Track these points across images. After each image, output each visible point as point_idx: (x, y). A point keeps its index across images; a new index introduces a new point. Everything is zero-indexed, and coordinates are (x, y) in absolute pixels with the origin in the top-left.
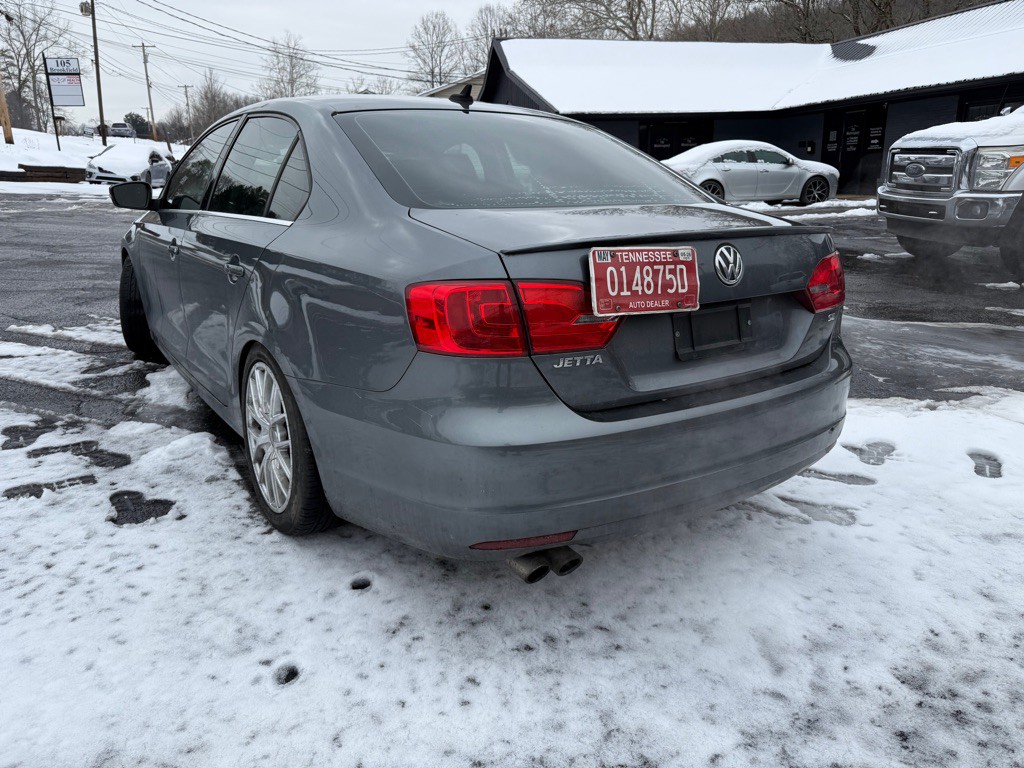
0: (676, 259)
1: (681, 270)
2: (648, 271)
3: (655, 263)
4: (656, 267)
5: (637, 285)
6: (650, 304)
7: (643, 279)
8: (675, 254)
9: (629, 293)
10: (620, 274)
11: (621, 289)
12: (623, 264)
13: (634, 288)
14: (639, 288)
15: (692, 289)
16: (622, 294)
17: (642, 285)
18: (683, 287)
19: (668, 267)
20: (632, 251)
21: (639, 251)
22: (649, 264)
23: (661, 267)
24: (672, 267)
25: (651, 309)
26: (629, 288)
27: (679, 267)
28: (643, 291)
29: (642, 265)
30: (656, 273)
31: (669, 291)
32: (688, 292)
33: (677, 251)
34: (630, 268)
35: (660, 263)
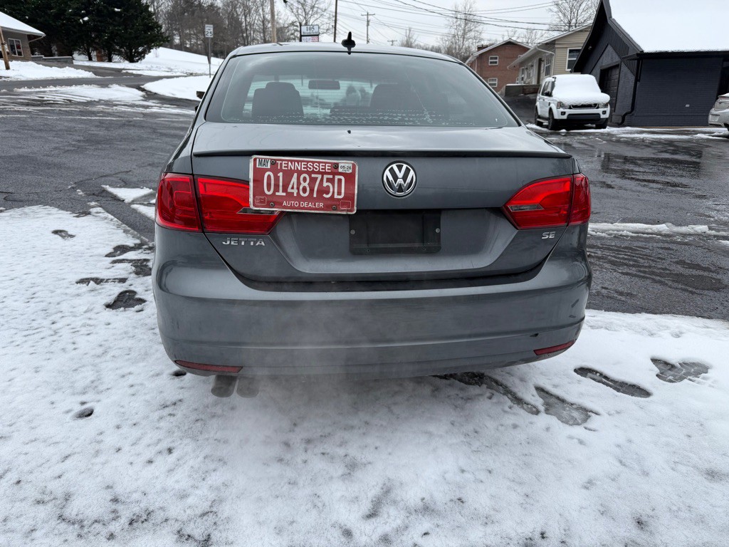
0: (334, 170)
1: (340, 181)
2: (305, 180)
3: (314, 172)
4: (313, 176)
5: (293, 188)
6: (305, 204)
7: (299, 184)
8: (336, 166)
9: (284, 194)
10: (277, 179)
11: (277, 189)
12: (281, 170)
13: (289, 190)
14: (295, 191)
15: (349, 197)
16: (277, 194)
17: (298, 189)
18: (339, 193)
19: (325, 176)
20: (291, 161)
21: (298, 162)
22: (307, 172)
23: (319, 176)
24: (331, 176)
25: (304, 208)
26: (285, 190)
27: (337, 177)
28: (298, 193)
29: (300, 173)
30: (313, 181)
31: (325, 195)
32: (345, 198)
33: (338, 164)
34: (288, 174)
35: (319, 173)
